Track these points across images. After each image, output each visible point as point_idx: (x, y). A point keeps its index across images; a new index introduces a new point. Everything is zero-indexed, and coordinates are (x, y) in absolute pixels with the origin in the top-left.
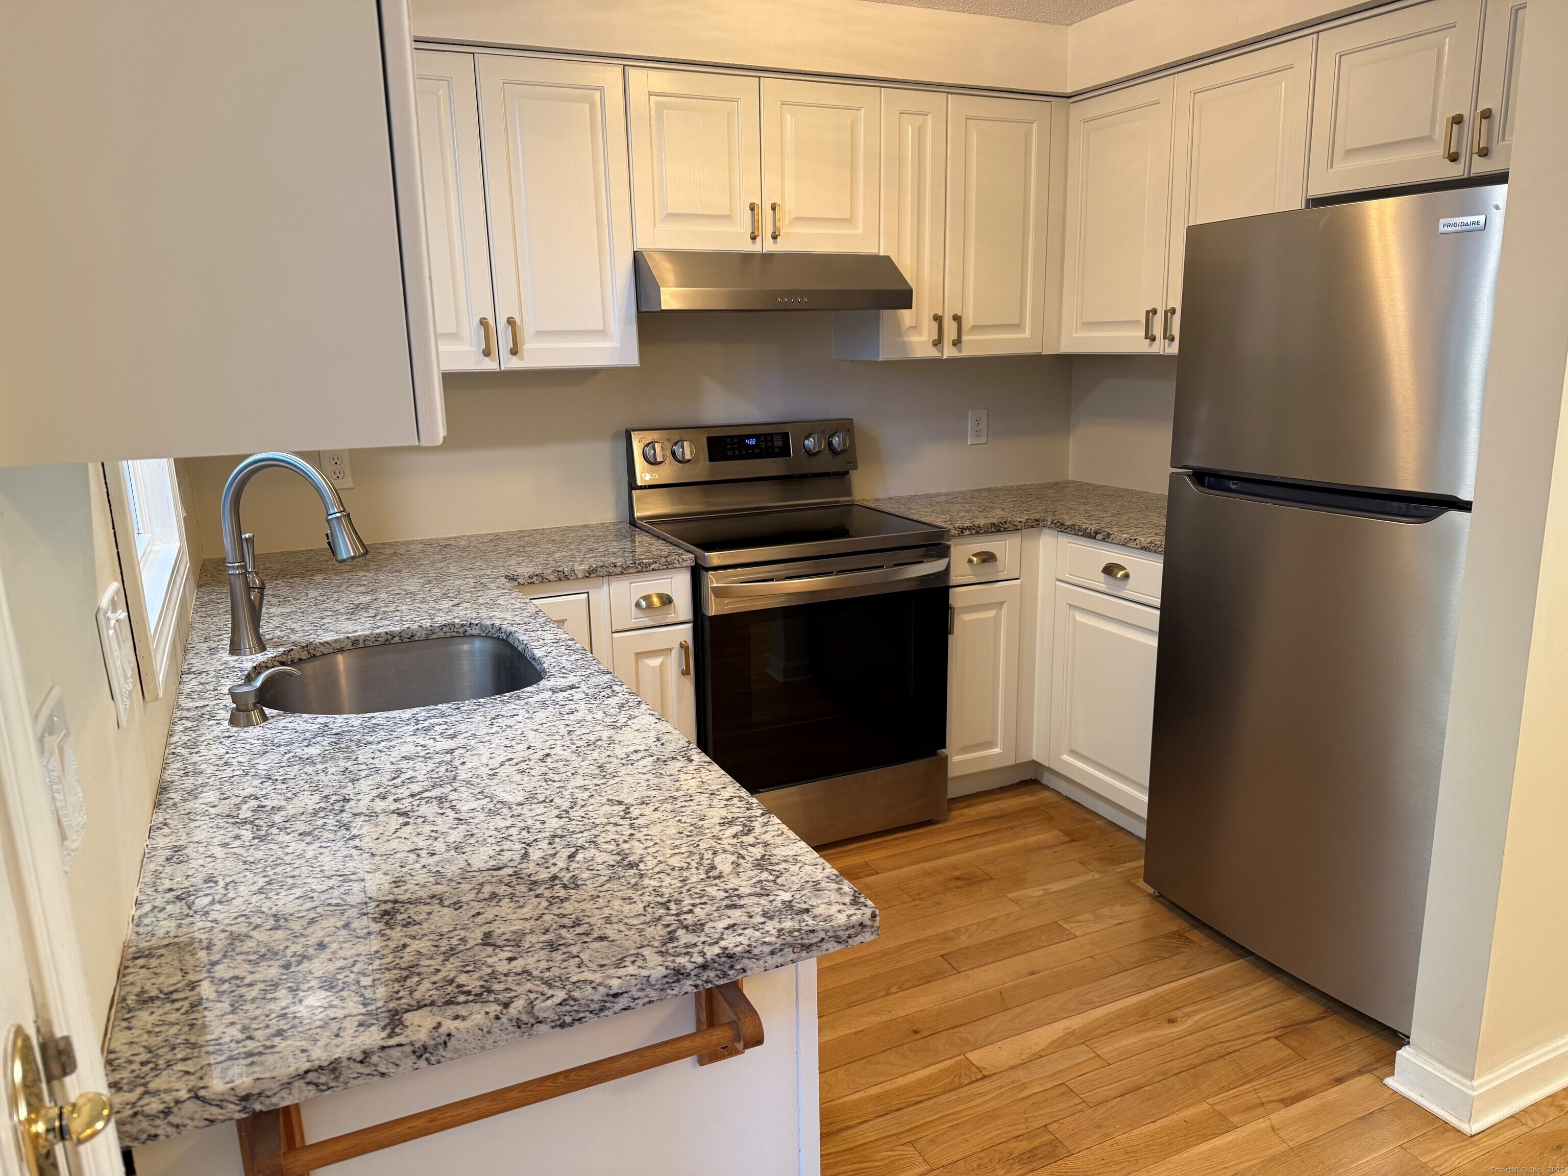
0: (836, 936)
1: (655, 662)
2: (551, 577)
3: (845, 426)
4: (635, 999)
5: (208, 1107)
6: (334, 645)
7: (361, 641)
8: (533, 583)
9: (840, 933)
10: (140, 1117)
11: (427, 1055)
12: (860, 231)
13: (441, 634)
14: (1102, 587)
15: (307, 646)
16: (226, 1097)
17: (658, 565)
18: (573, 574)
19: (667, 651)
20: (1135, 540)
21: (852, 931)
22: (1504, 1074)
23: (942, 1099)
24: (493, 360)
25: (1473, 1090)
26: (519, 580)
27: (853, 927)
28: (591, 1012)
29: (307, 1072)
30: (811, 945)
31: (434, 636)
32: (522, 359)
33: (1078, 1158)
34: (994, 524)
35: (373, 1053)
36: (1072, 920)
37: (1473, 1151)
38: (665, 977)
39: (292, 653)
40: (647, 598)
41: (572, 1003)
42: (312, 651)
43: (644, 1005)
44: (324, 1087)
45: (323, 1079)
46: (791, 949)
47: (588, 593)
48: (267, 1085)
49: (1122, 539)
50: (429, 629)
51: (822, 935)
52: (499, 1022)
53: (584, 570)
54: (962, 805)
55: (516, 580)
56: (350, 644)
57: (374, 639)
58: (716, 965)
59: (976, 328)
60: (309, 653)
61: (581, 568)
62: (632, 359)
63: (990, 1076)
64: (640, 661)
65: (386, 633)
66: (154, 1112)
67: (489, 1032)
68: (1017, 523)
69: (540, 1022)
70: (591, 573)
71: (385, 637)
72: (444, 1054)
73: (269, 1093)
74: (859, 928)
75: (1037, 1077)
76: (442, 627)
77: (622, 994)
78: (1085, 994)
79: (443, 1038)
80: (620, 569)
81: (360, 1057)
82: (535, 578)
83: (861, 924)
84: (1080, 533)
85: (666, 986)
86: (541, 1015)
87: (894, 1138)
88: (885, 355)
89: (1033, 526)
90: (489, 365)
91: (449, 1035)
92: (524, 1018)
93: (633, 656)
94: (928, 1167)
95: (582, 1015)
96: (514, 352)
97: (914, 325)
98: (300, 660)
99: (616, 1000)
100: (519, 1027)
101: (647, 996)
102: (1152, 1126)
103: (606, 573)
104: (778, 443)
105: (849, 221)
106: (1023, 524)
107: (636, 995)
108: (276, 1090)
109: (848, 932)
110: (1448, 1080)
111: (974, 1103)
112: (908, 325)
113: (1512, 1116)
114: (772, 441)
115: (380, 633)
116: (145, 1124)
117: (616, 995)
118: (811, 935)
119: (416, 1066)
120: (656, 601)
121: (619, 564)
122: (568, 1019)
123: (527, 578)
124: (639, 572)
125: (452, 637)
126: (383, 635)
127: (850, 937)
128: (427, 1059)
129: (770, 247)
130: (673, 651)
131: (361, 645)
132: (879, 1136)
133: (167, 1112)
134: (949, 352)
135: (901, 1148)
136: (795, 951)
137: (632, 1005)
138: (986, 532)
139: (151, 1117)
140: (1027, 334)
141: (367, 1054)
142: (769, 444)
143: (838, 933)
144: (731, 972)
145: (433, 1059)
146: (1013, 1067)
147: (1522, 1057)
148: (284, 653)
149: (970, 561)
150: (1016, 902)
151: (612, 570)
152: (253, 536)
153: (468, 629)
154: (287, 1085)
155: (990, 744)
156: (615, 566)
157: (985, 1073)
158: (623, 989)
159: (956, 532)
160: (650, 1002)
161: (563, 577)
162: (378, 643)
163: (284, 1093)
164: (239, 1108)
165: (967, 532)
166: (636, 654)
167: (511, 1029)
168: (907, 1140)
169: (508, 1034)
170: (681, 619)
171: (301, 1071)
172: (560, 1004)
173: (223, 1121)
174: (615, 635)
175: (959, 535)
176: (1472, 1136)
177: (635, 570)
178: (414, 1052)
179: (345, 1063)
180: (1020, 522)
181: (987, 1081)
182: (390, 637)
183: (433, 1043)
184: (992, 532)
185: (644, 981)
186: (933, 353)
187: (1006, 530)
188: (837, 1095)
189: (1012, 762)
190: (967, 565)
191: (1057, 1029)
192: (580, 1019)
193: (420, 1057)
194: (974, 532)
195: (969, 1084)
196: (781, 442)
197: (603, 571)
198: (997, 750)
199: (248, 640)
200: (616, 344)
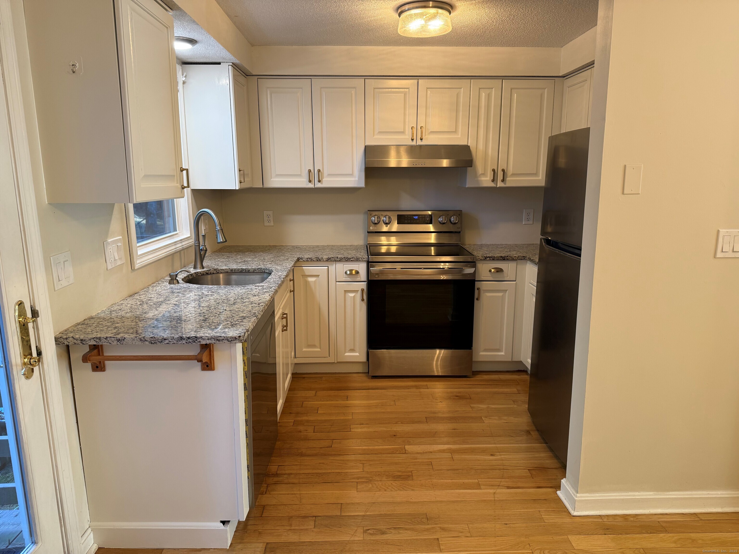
0: (227, 339)
1: (352, 295)
2: (314, 260)
3: (459, 213)
4: (170, 342)
5: (74, 340)
6: (225, 270)
7: (233, 270)
8: (308, 261)
9: (229, 339)
10: (61, 338)
11: (120, 341)
12: (460, 136)
13: (258, 271)
15: (216, 269)
16: (78, 339)
17: (353, 259)
18: (322, 259)
19: (356, 291)
21: (232, 339)
22: (597, 496)
23: (385, 455)
24: (312, 184)
25: (576, 497)
26: (303, 259)
27: (233, 338)
28: (159, 342)
29: (94, 338)
30: (220, 340)
31: (256, 271)
32: (322, 184)
33: (414, 482)
34: (502, 257)
35: (108, 338)
36: (488, 417)
37: (568, 520)
38: (178, 338)
39: (211, 271)
40: (351, 271)
41: (154, 338)
42: (217, 271)
43: (172, 344)
44: (98, 343)
45: (97, 341)
46: (214, 340)
47: (328, 267)
48: (86, 338)
50: (254, 269)
51: (223, 338)
52: (136, 338)
53: (326, 258)
54: (484, 374)
55: (302, 259)
56: (230, 271)
57: (237, 270)
58: (192, 338)
59: (513, 175)
60: (217, 272)
61: (325, 257)
62: (362, 184)
63: (407, 453)
64: (346, 294)
65: (241, 269)
66: (64, 338)
67: (134, 340)
68: (514, 257)
69: (146, 341)
70: (329, 260)
71: (241, 270)
72: (123, 342)
73: (86, 340)
74: (235, 339)
75: (423, 458)
76: (258, 269)
77: (167, 339)
78: (467, 440)
79: (123, 338)
80: (339, 259)
81: (105, 338)
82: (309, 259)
83: (235, 338)
85: (178, 340)
86: (146, 339)
87: (360, 461)
88: (469, 184)
89: (522, 259)
90: (311, 186)
91: (125, 338)
92: (142, 339)
93: (343, 292)
94: (363, 471)
95: (156, 342)
96: (319, 181)
97: (483, 173)
98: (213, 273)
99: (165, 340)
100: (141, 341)
101: (173, 342)
102: (450, 481)
103: (334, 260)
105: (455, 132)
106: (517, 258)
107: (170, 341)
108: (88, 340)
109: (231, 339)
110: (571, 492)
111: (395, 459)
112: (480, 173)
113: (599, 516)
114: (425, 218)
115: (239, 268)
116: (62, 340)
117: (165, 339)
118: (220, 337)
119: (117, 343)
120: (354, 272)
121: (339, 257)
122: (153, 342)
123: (306, 259)
124: (346, 261)
125: (261, 272)
126: (240, 269)
127: (232, 340)
128: (120, 342)
129: (419, 143)
130: (359, 292)
131: (233, 271)
132: (356, 459)
133: (67, 339)
134: (500, 184)
135: (359, 464)
136: (215, 340)
137: (169, 343)
138: (498, 260)
139: (64, 339)
140: (540, 178)
141: (107, 338)
143: (228, 339)
144: (196, 341)
145: (121, 343)
146: (418, 453)
147: (608, 493)
148: (208, 270)
149: (490, 271)
150: (472, 408)
151: (336, 259)
152: (205, 234)
153: (266, 270)
154: (90, 340)
155: (499, 350)
156: (337, 258)
157: (406, 452)
158: (167, 338)
159: (483, 258)
160: (174, 343)
161: (319, 260)
162: (238, 272)
163: (89, 341)
164: (80, 342)
165: (488, 259)
166: (345, 291)
167: (139, 340)
168: (362, 462)
169: (138, 342)
170: (362, 280)
171: (93, 337)
172: (151, 338)
173: (77, 344)
174: (337, 283)
175: (484, 260)
176: (573, 516)
177: (345, 260)
178: (117, 340)
179: (102, 338)
180: (515, 257)
181: (405, 454)
182: (242, 270)
183: (121, 339)
184: (501, 260)
185: (172, 338)
186: (492, 185)
187: (507, 260)
188: (352, 446)
189: (510, 360)
190: (489, 272)
191: (446, 447)
192: (156, 343)
193: (118, 341)
194: (491, 259)
195: (398, 453)
196: (429, 218)
197: (333, 259)
198: (503, 353)
199: (199, 265)
200: (357, 179)
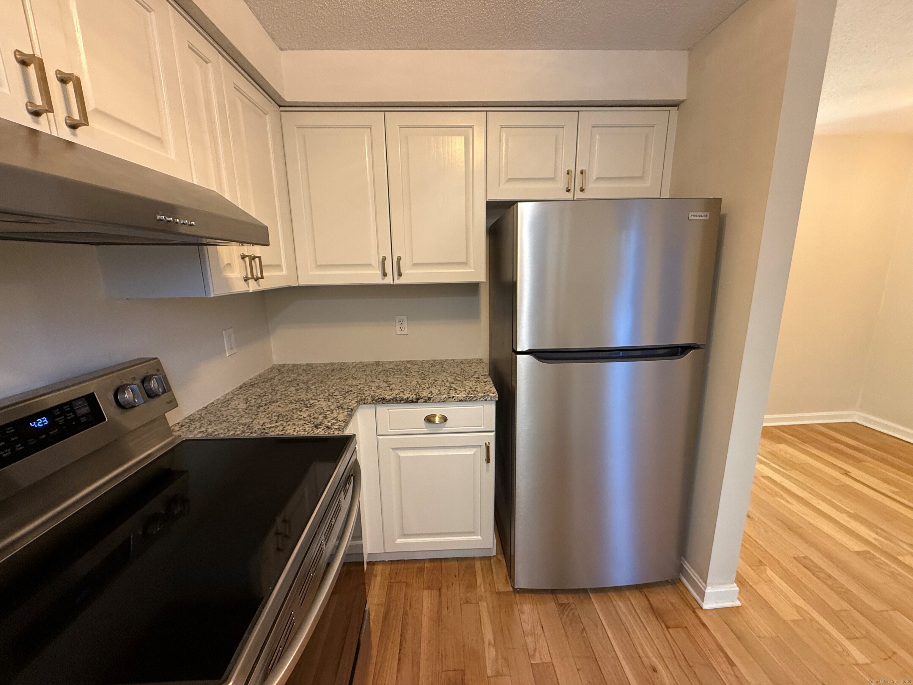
12: (172, 156)
14: (425, 430)
20: (453, 397)
49: (442, 398)
84: (402, 402)
97: (230, 262)
104: (83, 410)
114: (73, 410)
134: (253, 286)
140: (285, 272)
142: (71, 416)
186: (245, 288)
196: (87, 408)
